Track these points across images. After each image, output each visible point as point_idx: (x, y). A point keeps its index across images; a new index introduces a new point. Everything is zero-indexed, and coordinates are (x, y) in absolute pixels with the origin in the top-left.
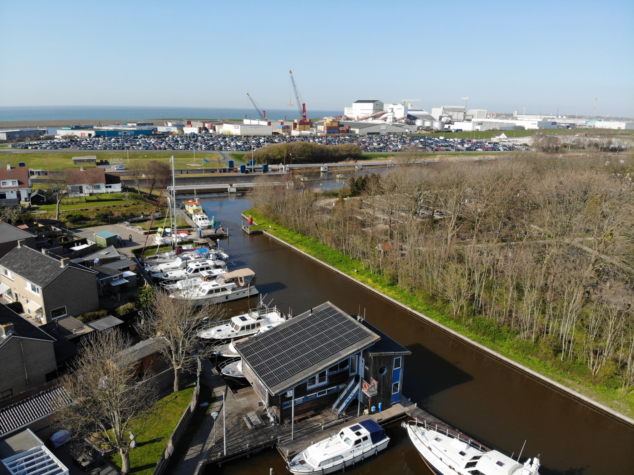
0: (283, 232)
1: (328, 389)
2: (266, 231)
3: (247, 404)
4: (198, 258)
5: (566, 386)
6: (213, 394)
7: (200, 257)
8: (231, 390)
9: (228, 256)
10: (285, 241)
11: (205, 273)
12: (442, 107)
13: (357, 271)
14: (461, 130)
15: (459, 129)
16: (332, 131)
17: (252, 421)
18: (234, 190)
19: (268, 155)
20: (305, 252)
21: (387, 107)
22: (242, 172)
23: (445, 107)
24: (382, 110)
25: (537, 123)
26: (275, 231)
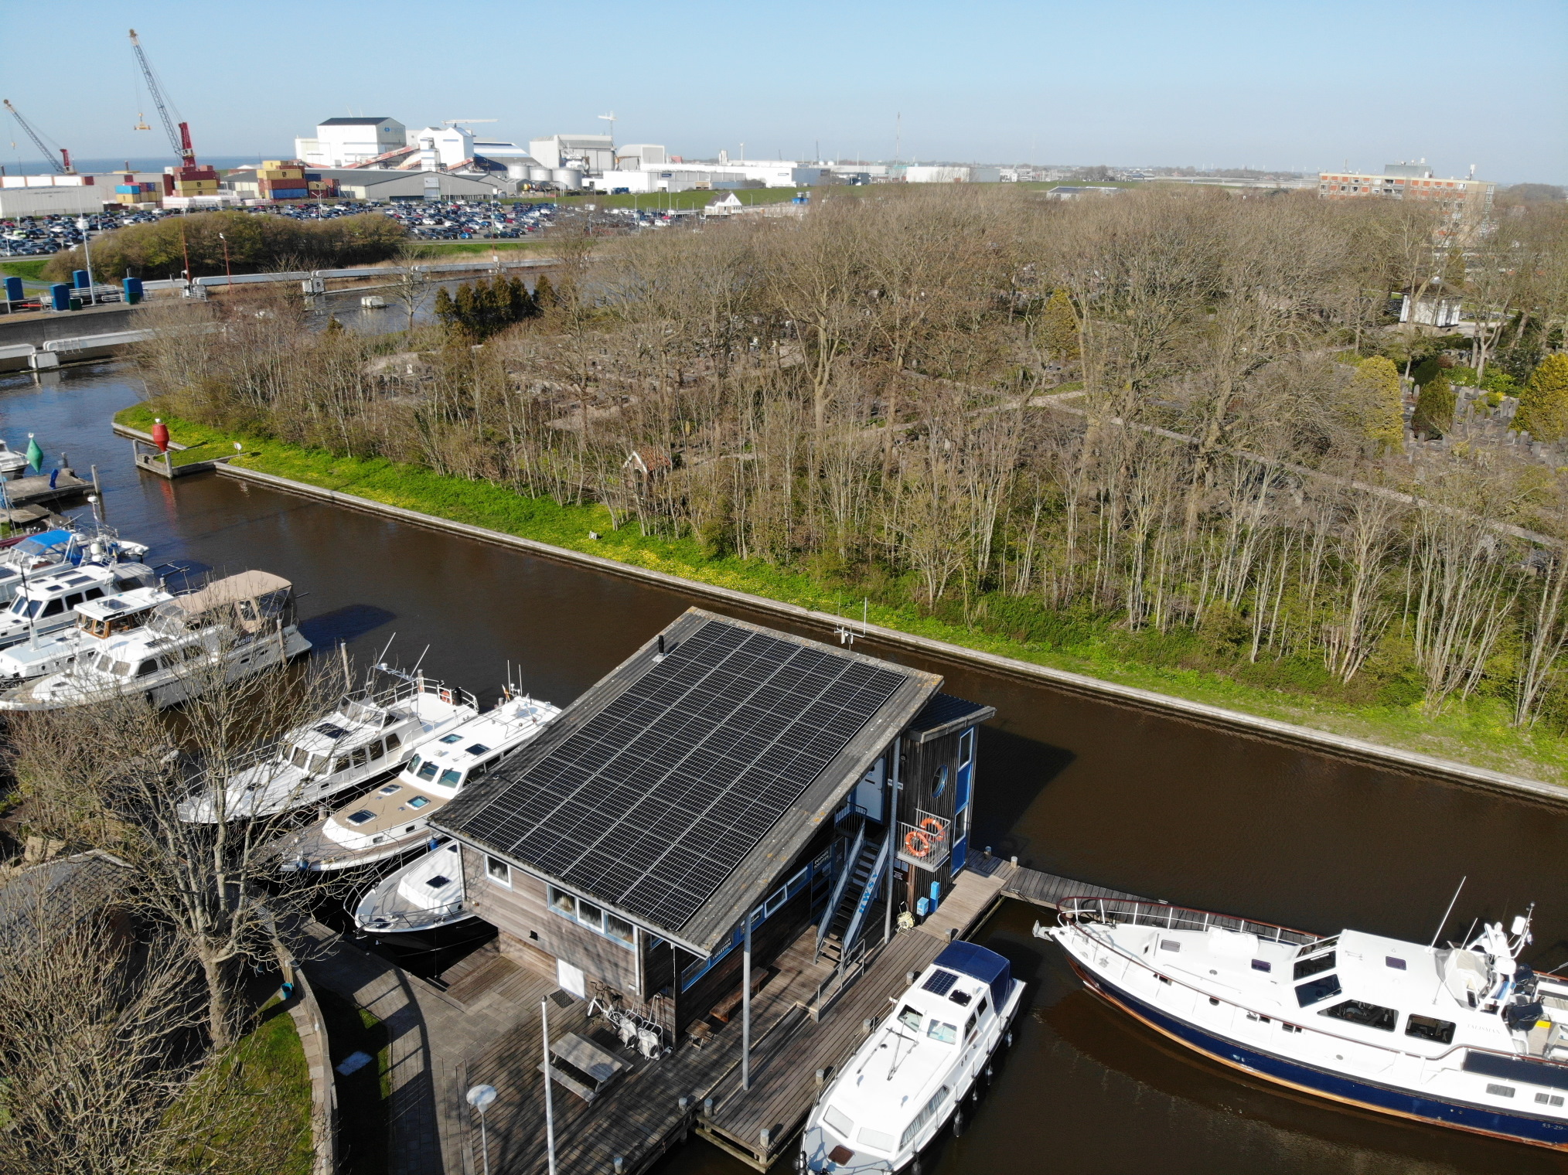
0: (288, 457)
1: (789, 883)
2: (225, 462)
3: (511, 1013)
4: (40, 565)
5: (1295, 724)
6: (364, 1016)
7: (48, 563)
8: (423, 982)
9: (146, 548)
10: (309, 482)
11: (94, 610)
12: (556, 137)
13: (598, 537)
14: (626, 190)
15: (621, 186)
16: (288, 192)
17: (582, 1066)
18: (52, 361)
19: (124, 258)
20: (394, 505)
21: (416, 137)
22: (59, 309)
23: (565, 137)
24: (404, 145)
25: (790, 172)
26: (258, 458)
